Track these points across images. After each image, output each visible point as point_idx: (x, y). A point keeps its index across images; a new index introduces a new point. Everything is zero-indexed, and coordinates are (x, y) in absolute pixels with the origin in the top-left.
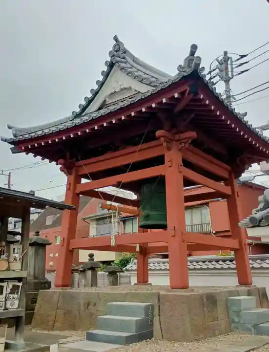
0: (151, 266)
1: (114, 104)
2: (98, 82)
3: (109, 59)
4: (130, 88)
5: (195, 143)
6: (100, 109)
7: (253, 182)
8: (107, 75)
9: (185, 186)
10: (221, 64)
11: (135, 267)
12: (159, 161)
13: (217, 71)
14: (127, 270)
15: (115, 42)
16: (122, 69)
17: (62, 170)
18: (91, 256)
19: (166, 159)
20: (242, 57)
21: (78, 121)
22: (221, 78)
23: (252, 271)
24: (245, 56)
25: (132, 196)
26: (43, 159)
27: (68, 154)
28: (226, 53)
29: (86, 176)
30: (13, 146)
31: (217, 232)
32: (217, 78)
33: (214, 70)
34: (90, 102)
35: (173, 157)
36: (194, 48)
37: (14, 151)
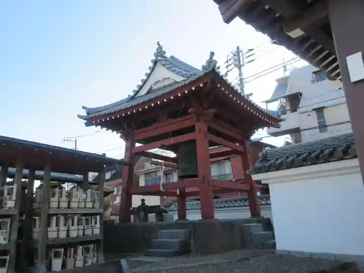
0: (188, 207)
1: (159, 89)
2: (146, 74)
3: (154, 58)
4: (169, 78)
5: (216, 116)
6: (148, 93)
7: (261, 141)
8: (153, 69)
9: (210, 147)
10: (234, 55)
11: (176, 209)
12: (191, 129)
13: (232, 60)
14: (170, 211)
15: (158, 46)
16: (164, 65)
17: (121, 137)
18: (143, 200)
19: (197, 128)
20: (250, 50)
21: (134, 103)
22: (236, 65)
23: (261, 207)
24: (252, 50)
25: (172, 155)
26: (102, 128)
27: (126, 126)
28: (238, 48)
29: (139, 142)
30: (86, 121)
31: (236, 180)
32: (233, 66)
33: (230, 60)
34: (141, 88)
35: (201, 127)
36: (212, 54)
37: (87, 125)
